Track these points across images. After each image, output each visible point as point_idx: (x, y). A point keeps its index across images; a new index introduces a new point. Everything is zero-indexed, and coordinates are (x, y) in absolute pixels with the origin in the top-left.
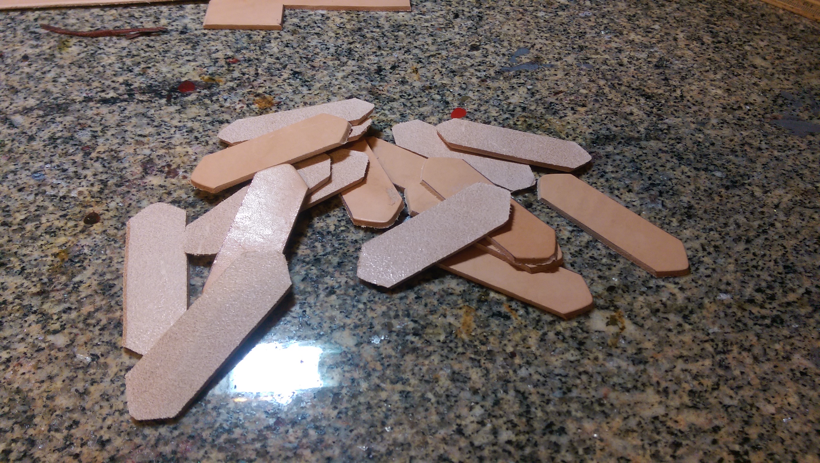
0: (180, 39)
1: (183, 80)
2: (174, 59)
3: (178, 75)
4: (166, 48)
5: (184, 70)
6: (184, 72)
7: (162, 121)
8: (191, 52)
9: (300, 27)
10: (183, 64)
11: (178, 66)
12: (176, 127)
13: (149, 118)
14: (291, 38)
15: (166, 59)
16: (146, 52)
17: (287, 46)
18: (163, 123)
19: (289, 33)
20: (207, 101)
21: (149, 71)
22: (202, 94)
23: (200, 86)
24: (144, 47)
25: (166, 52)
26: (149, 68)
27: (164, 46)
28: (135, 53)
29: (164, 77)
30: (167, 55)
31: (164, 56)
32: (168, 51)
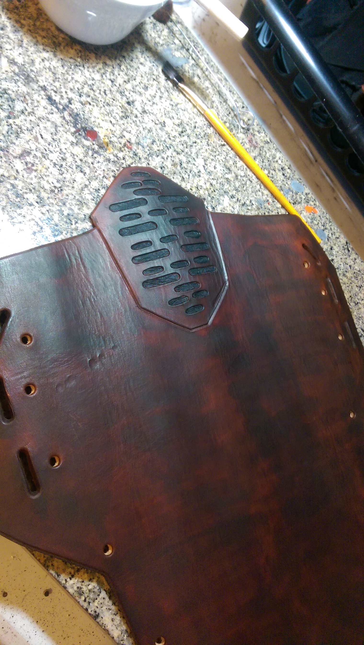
0: (123, 106)
1: (95, 129)
2: (106, 113)
3: (96, 124)
4: (111, 102)
5: (103, 124)
6: (101, 126)
7: (59, 139)
8: (118, 118)
9: (181, 164)
10: (106, 121)
11: (103, 119)
12: (61, 150)
13: (56, 130)
14: (170, 166)
15: (103, 108)
16: (100, 93)
17: (161, 168)
18: (58, 141)
19: (172, 162)
20: (90, 153)
21: (88, 106)
22: (93, 147)
23: (98, 141)
24: (103, 90)
25: (108, 104)
26: (90, 104)
27: (112, 100)
28: (95, 88)
29: (90, 117)
30: (106, 107)
31: (104, 106)
32: (109, 105)
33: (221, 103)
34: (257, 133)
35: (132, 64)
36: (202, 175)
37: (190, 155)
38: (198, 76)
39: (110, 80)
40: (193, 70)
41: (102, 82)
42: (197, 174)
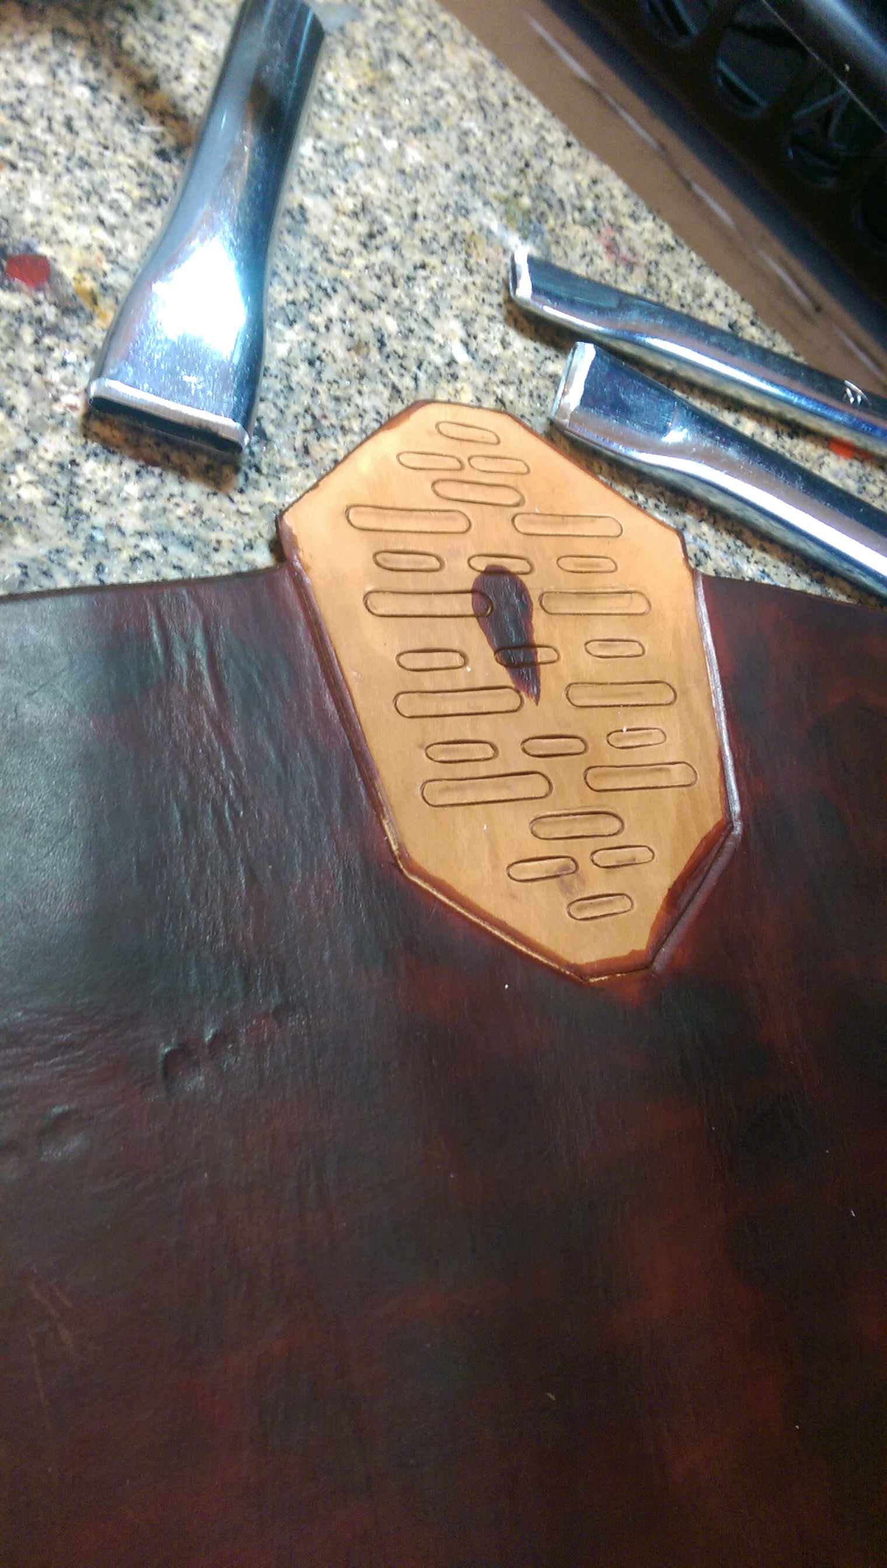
0: (141, 165)
1: (43, 250)
2: (77, 192)
3: (45, 231)
4: (94, 157)
5: (69, 231)
6: (62, 236)
8: (127, 206)
9: (382, 343)
10: (82, 219)
11: (69, 211)
14: (341, 353)
15: (66, 179)
16: (50, 129)
17: (311, 363)
19: (347, 340)
20: (28, 335)
21: (6, 173)
22: (37, 312)
23: (55, 291)
24: (59, 117)
25: (84, 164)
26: (14, 167)
27: (95, 150)
28: (28, 112)
29: (16, 211)
30: (78, 173)
31: (68, 170)
32: (90, 166)
33: (492, 134)
34: (628, 222)
35: (163, 29)
36: (462, 374)
37: (410, 311)
38: (402, 57)
39: (86, 83)
40: (383, 40)
41: (55, 93)
42: (444, 370)
